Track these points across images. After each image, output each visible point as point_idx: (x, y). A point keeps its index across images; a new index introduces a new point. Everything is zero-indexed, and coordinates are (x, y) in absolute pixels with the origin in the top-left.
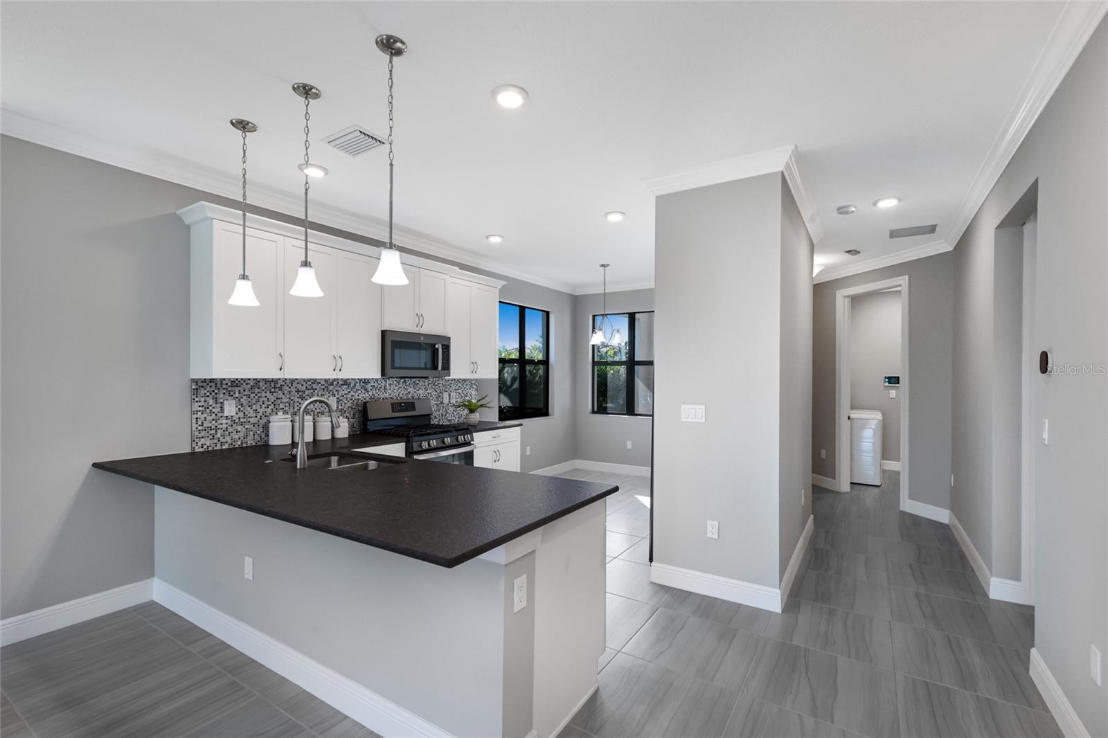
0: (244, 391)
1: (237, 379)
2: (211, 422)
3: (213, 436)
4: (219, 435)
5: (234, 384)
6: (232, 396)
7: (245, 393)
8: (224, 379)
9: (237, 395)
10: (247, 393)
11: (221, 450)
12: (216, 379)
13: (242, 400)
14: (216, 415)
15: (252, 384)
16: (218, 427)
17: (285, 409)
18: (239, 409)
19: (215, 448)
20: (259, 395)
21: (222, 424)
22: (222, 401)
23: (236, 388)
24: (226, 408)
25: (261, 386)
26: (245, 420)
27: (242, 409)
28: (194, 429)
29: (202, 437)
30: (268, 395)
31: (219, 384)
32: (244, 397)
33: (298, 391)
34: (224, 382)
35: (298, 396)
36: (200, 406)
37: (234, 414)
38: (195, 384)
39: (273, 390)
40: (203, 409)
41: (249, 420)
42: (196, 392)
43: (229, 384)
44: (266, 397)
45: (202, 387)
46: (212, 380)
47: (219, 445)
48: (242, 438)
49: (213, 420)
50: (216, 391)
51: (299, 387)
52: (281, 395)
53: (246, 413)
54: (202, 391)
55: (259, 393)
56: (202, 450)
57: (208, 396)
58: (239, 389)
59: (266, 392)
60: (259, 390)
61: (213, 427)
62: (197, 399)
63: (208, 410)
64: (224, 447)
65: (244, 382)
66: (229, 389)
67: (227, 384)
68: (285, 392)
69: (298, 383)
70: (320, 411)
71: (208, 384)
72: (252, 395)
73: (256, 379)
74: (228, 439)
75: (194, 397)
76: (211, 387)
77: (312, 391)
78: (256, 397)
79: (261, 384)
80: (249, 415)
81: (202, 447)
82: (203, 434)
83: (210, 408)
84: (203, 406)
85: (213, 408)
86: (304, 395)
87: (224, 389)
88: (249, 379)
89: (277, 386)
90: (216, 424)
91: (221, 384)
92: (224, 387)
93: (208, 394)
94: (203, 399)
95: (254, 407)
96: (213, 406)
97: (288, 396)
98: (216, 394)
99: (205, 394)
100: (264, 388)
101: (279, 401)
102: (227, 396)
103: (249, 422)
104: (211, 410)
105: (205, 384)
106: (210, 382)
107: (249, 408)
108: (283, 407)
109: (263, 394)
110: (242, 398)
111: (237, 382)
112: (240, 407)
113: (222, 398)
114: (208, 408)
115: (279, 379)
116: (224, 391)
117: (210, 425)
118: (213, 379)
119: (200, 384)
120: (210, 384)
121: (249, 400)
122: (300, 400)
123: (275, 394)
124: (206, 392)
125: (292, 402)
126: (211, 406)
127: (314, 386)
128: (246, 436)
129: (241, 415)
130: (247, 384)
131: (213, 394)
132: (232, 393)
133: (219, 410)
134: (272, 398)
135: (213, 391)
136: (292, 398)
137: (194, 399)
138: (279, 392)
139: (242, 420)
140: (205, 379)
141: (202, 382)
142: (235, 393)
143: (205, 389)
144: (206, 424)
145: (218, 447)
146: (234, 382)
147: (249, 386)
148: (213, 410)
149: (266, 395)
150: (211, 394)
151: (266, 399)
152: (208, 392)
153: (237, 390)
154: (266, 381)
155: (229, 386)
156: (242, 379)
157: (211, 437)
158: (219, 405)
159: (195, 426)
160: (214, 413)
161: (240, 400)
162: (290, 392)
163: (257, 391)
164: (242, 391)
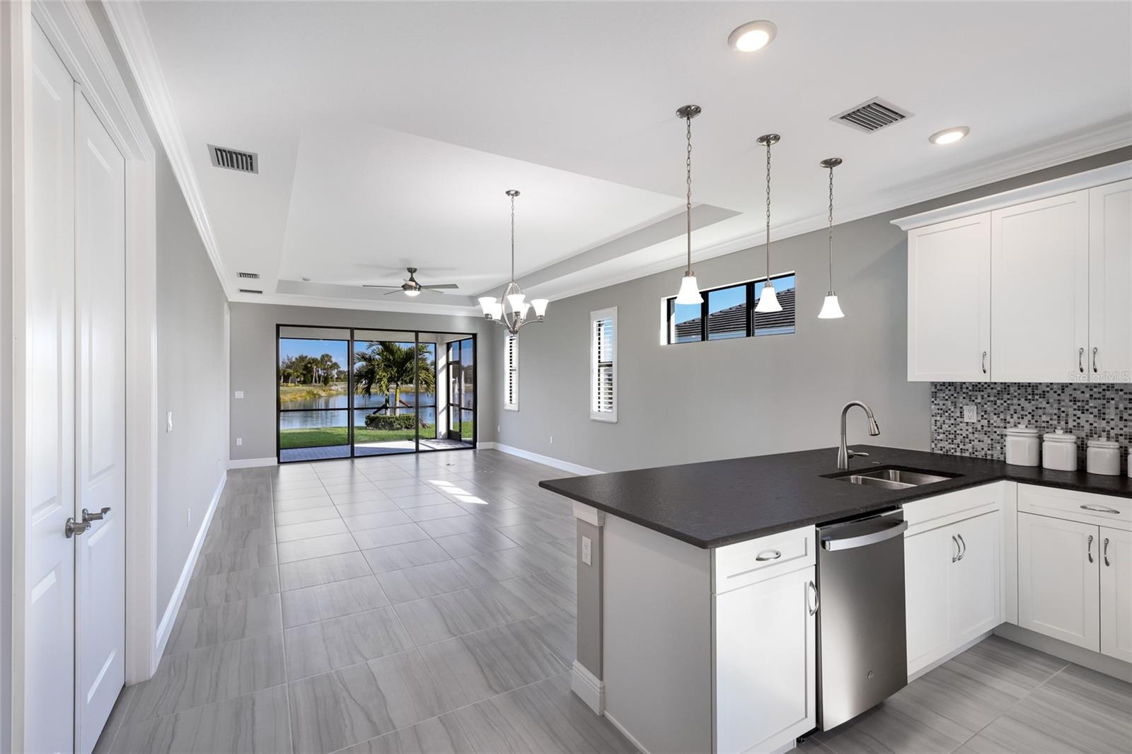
0: (989, 396)
1: (979, 383)
2: (950, 426)
3: (953, 441)
4: (958, 441)
5: (976, 388)
6: (973, 401)
7: (989, 399)
8: (964, 383)
9: (979, 400)
10: (992, 399)
11: (962, 457)
12: (956, 383)
13: (985, 406)
14: (955, 419)
15: (999, 389)
16: (958, 432)
17: (1050, 422)
18: (982, 416)
19: (955, 454)
20: (1009, 402)
21: (961, 430)
22: (961, 405)
23: (977, 393)
24: (966, 413)
25: (1012, 391)
26: (989, 429)
27: (985, 416)
28: (933, 430)
29: (941, 440)
30: (1023, 402)
31: (958, 389)
32: (989, 404)
33: (1075, 401)
34: (964, 386)
35: (1076, 407)
36: (938, 409)
37: (975, 420)
38: (933, 387)
39: (1030, 397)
40: (941, 412)
41: (995, 430)
42: (934, 395)
43: (970, 388)
44: (1019, 405)
45: (941, 390)
46: (951, 384)
47: (958, 449)
48: (986, 449)
49: (952, 424)
50: (955, 395)
51: (1078, 394)
52: (1044, 404)
53: (992, 422)
54: (940, 395)
55: (1008, 399)
56: (941, 452)
57: (947, 400)
58: (982, 393)
59: (1019, 399)
60: (1009, 397)
61: (952, 432)
62: (935, 402)
63: (947, 414)
64: (964, 455)
65: (989, 386)
66: (970, 393)
67: (967, 388)
68: (1051, 401)
69: (1075, 389)
70: (1122, 432)
71: (947, 388)
72: (999, 402)
73: (1005, 383)
74: (969, 446)
75: (933, 399)
76: (950, 390)
77: (1105, 402)
78: (1005, 404)
79: (1012, 390)
80: (995, 424)
81: (941, 450)
82: (941, 436)
83: (949, 412)
84: (941, 409)
85: (952, 412)
86: (1087, 407)
87: (964, 393)
88: (995, 383)
89: (1036, 392)
90: (955, 429)
91: (961, 388)
92: (964, 391)
93: (947, 397)
94: (941, 403)
95: (1002, 416)
96: (952, 410)
97: (1056, 406)
98: (955, 398)
99: (944, 397)
100: (1016, 394)
101: (1040, 412)
102: (967, 401)
103: (995, 432)
104: (949, 414)
105: (944, 388)
106: (949, 386)
107: (995, 416)
108: (1048, 419)
109: (1015, 401)
110: (986, 404)
111: (979, 386)
112: (983, 413)
113: (961, 403)
114: (947, 412)
115: (1040, 384)
116: (964, 395)
117: (949, 429)
118: (953, 383)
119: (938, 388)
120: (949, 388)
121: (996, 407)
122: (1079, 413)
123: (1033, 402)
124: (944, 395)
125: (1063, 415)
126: (950, 409)
127: (1109, 394)
128: (992, 448)
129: (985, 422)
130: (992, 388)
131: (952, 397)
132: (973, 398)
133: (958, 414)
134: (1029, 407)
135: (952, 395)
136: (1063, 409)
137: (933, 402)
138: (1040, 400)
139: (985, 429)
140: (944, 383)
141: (941, 385)
142: (976, 398)
143: (944, 393)
144: (945, 427)
145: (958, 454)
146: (976, 386)
147: (995, 391)
148: (952, 414)
149: (1020, 402)
150: (949, 397)
151: (1020, 407)
152: (947, 395)
153: (979, 395)
154: (1019, 386)
155: (970, 391)
156: (986, 383)
157: (950, 441)
158: (958, 411)
159: (934, 428)
160: (953, 417)
161: (983, 406)
162: (1059, 400)
163: (1006, 397)
164: (986, 396)
